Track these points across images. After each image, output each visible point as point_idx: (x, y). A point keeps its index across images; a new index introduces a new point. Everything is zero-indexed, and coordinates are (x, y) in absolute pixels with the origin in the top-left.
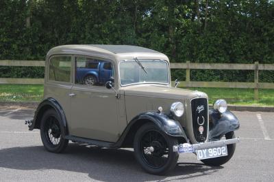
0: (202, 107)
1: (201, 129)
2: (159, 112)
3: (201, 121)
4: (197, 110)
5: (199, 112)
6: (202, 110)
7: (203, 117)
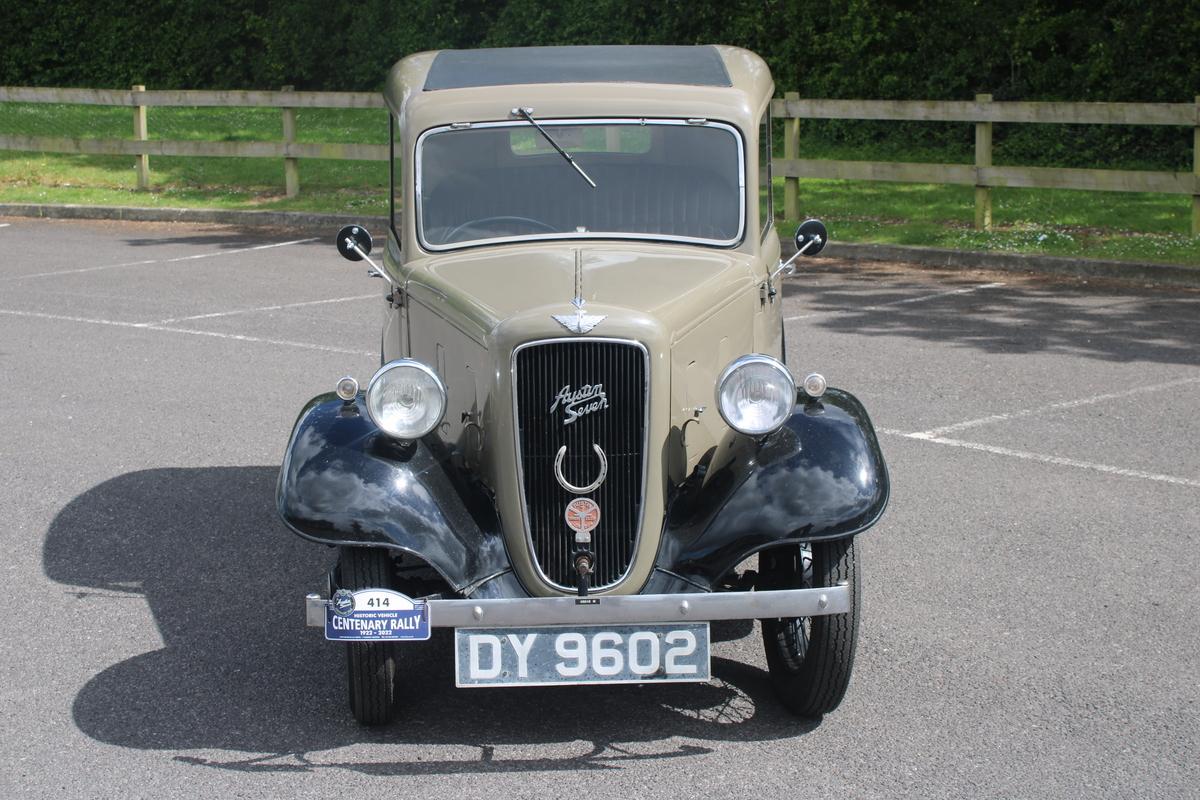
0: (595, 391)
3: (583, 469)
4: (554, 407)
5: (566, 421)
6: (594, 408)
7: (597, 448)
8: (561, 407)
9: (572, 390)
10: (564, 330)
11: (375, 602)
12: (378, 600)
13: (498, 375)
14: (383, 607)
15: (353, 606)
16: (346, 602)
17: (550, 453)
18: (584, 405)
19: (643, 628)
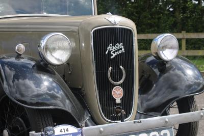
0: (120, 46)
1: (118, 94)
2: (19, 56)
3: (117, 75)
4: (107, 52)
5: (112, 57)
6: (120, 52)
7: (121, 67)
8: (109, 52)
9: (112, 46)
10: (109, 23)
11: (63, 130)
12: (64, 129)
13: (83, 45)
14: (66, 133)
15: (54, 133)
16: (51, 132)
17: (105, 70)
18: (116, 51)
19: (154, 131)
